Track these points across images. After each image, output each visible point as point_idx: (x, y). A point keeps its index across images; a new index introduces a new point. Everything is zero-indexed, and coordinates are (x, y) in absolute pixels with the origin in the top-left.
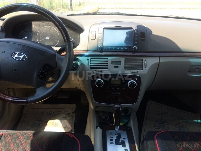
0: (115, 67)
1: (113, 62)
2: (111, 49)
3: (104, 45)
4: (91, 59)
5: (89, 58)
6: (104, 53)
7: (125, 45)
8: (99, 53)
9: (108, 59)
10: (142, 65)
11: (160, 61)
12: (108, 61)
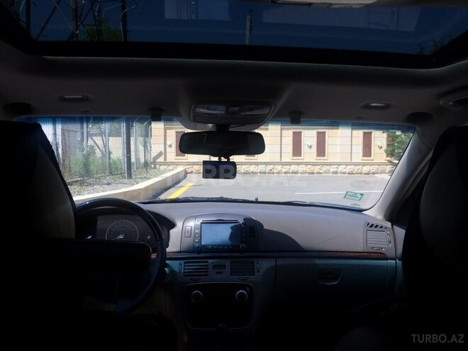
0: (218, 273)
1: (215, 267)
2: (212, 248)
3: (203, 243)
4: (185, 263)
5: (182, 262)
6: (202, 255)
7: (230, 243)
8: (195, 255)
9: (207, 262)
10: (254, 269)
11: (278, 264)
12: (207, 265)
